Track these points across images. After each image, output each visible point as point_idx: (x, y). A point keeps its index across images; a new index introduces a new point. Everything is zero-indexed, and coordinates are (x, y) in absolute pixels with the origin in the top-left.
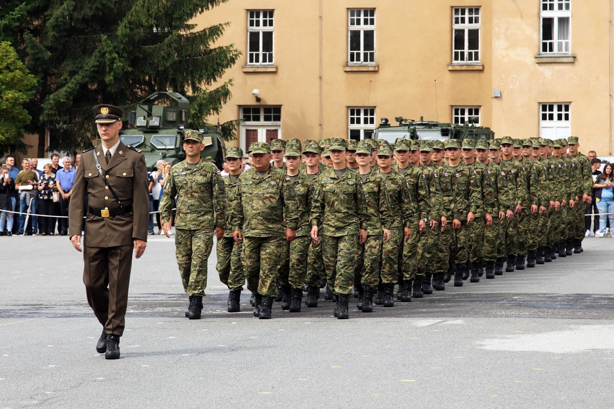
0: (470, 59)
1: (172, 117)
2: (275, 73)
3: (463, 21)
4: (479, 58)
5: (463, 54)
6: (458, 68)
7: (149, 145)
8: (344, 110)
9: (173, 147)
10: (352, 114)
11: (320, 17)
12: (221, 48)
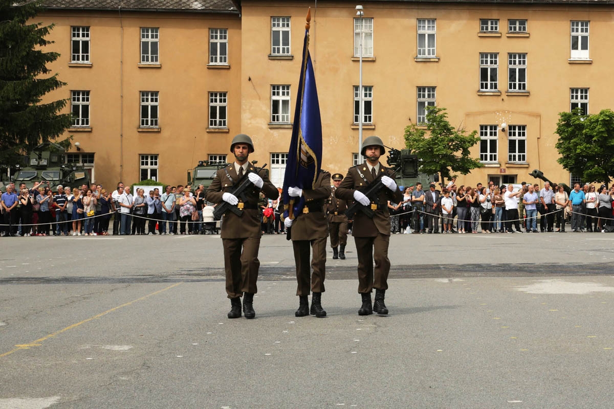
0: (220, 125)
1: (55, 159)
2: (90, 132)
3: (216, 101)
4: (226, 124)
5: (216, 121)
6: (213, 130)
7: (40, 177)
8: (137, 157)
9: (58, 179)
10: (143, 159)
11: (122, 96)
12: (64, 115)
